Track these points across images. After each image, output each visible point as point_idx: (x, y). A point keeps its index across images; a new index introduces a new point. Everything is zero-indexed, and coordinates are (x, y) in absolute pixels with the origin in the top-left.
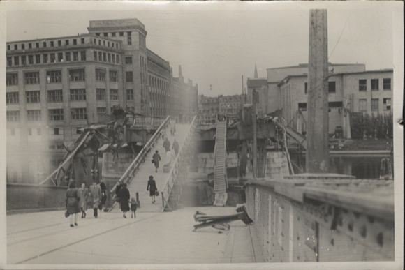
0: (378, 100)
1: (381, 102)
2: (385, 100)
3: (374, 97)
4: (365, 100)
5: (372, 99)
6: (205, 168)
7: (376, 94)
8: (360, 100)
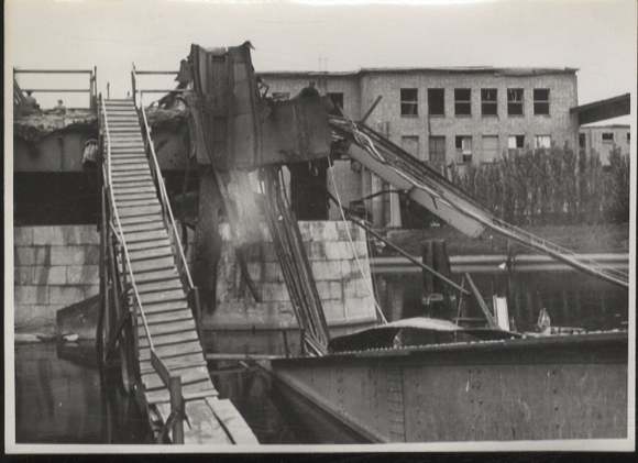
0: (443, 138)
1: (451, 143)
2: (459, 140)
3: (435, 133)
4: (416, 138)
5: (431, 137)
6: (43, 284)
7: (439, 126)
8: (403, 137)
